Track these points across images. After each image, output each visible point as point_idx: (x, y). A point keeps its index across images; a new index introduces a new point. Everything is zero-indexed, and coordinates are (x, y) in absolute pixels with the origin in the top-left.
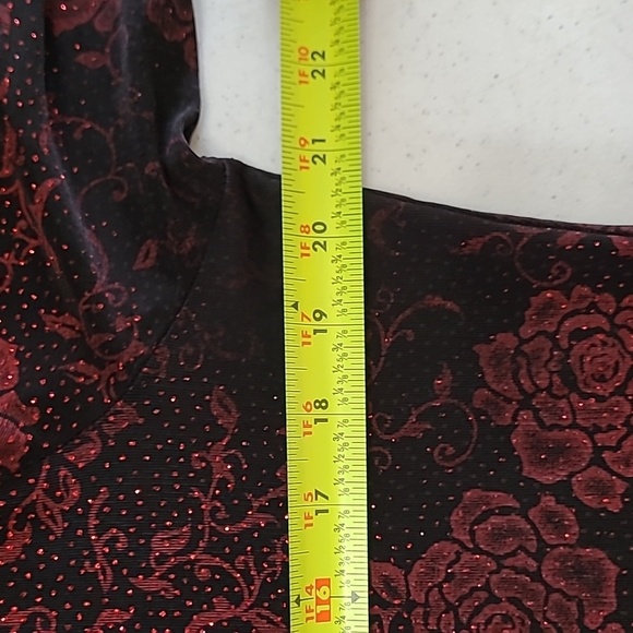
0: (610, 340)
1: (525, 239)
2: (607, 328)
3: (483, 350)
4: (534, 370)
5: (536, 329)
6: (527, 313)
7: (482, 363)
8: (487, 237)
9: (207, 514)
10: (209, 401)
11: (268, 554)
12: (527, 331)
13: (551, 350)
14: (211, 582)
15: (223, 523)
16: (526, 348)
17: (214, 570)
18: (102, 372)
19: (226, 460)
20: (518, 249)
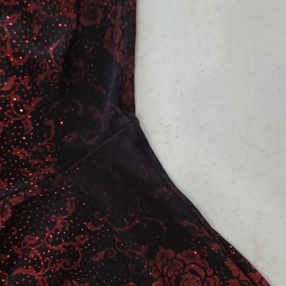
0: (200, 282)
1: (202, 235)
2: (203, 278)
3: (162, 250)
4: (170, 269)
5: (182, 258)
6: (184, 251)
7: (158, 253)
8: (191, 224)
9: (46, 237)
10: (67, 200)
11: (58, 262)
12: (179, 256)
13: (181, 268)
14: (32, 260)
15: (49, 243)
16: (174, 261)
17: (36, 256)
18: (34, 174)
19: (62, 223)
20: (197, 235)
